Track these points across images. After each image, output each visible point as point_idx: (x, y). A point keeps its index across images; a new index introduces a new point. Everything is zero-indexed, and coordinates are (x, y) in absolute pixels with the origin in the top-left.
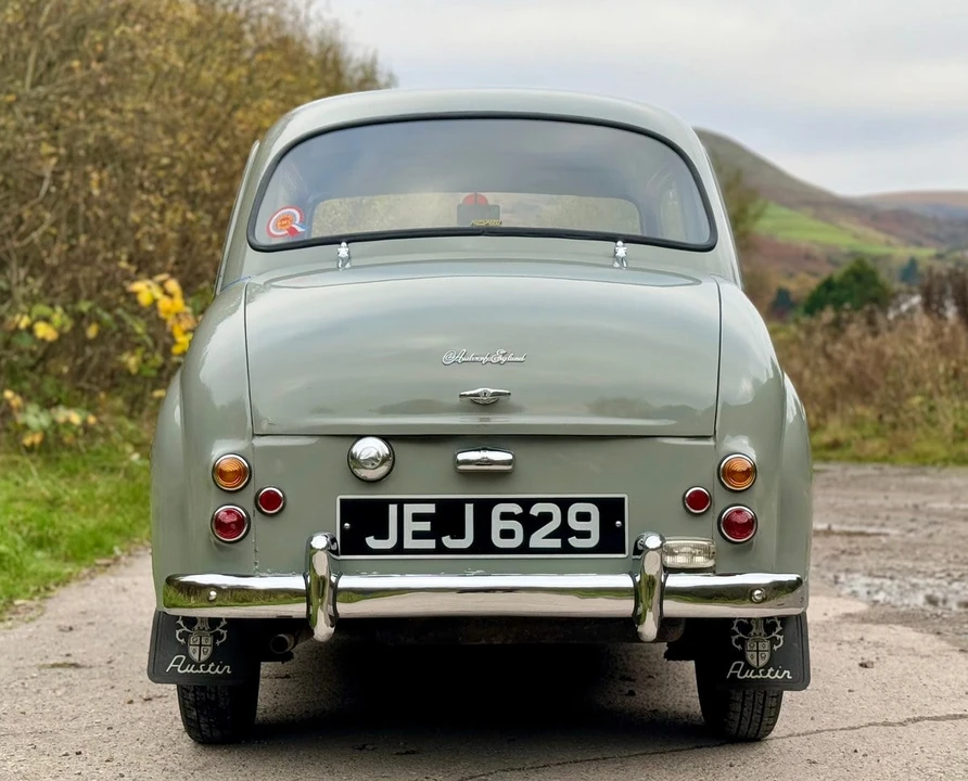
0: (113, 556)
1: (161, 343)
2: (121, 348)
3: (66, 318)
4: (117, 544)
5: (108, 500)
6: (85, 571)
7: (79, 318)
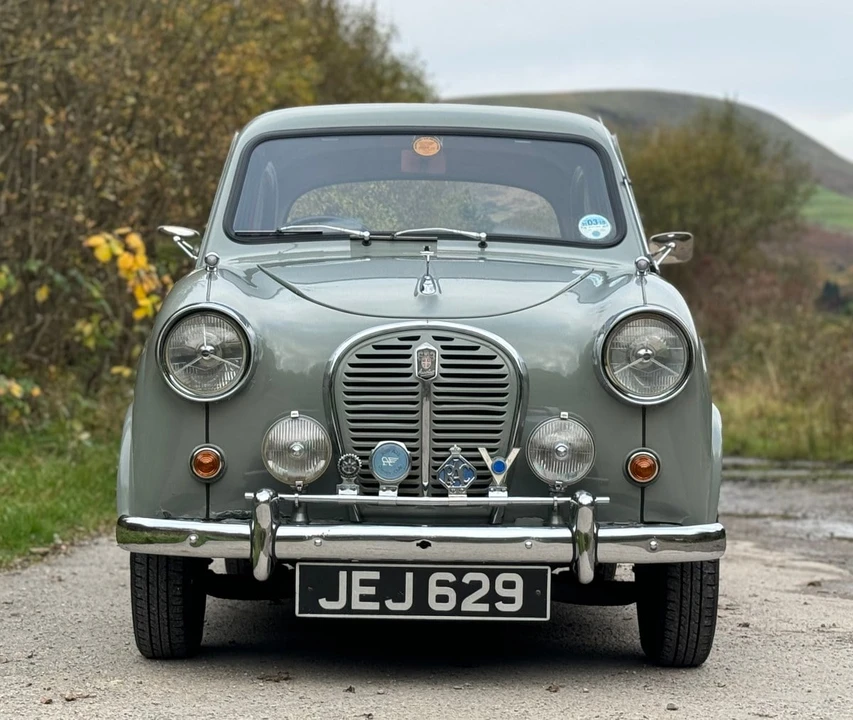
0: (52, 545)
1: (121, 312)
2: (75, 315)
3: (12, 279)
4: (58, 533)
5: (53, 484)
6: (18, 560)
7: (28, 278)
